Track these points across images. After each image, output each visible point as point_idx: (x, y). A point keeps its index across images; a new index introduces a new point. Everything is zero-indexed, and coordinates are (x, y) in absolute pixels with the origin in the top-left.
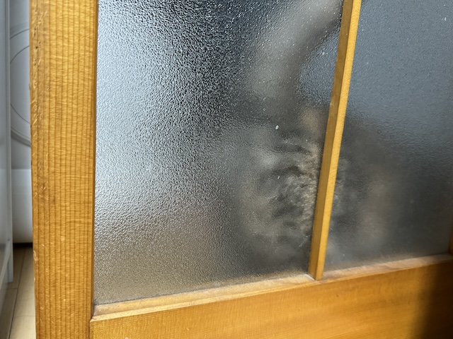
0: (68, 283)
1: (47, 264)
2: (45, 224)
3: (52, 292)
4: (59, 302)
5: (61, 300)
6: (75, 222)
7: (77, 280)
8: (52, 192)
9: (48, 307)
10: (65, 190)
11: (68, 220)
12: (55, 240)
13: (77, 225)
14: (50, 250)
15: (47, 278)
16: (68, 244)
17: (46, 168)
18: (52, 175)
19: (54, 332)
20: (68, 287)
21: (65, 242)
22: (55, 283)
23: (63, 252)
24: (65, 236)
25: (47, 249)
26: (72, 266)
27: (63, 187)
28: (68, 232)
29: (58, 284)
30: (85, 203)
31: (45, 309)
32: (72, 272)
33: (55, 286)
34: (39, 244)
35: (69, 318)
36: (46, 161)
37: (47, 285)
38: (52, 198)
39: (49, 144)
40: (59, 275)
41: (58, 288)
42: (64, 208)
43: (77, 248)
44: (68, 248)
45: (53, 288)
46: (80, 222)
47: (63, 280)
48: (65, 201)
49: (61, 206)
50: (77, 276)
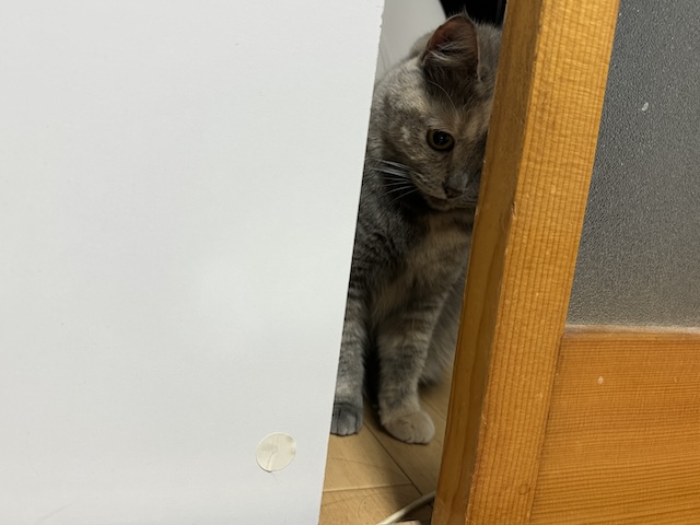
0: (546, 266)
1: (527, 227)
2: (536, 162)
3: (525, 277)
4: (530, 296)
5: (533, 293)
6: (573, 165)
7: (559, 262)
8: (553, 110)
9: (515, 301)
10: (570, 109)
11: (565, 161)
12: (544, 189)
13: (575, 170)
14: (534, 205)
15: (523, 251)
16: (557, 200)
17: (553, 67)
18: (558, 81)
19: (514, 347)
20: (545, 272)
21: (555, 196)
22: (531, 262)
23: (549, 214)
24: (557, 186)
25: (531, 203)
26: (557, 239)
27: (568, 105)
28: (561, 180)
29: (534, 265)
30: (589, 135)
31: (511, 304)
32: (556, 247)
33: (530, 268)
34: (523, 193)
35: (536, 326)
36: (554, 59)
37: (521, 263)
38: (551, 119)
39: (562, 30)
40: (537, 251)
41: (533, 272)
42: (563, 139)
43: (568, 209)
44: (556, 207)
45: (526, 271)
46: (578, 166)
47: (541, 260)
48: (567, 128)
49: (560, 135)
50: (560, 255)
